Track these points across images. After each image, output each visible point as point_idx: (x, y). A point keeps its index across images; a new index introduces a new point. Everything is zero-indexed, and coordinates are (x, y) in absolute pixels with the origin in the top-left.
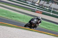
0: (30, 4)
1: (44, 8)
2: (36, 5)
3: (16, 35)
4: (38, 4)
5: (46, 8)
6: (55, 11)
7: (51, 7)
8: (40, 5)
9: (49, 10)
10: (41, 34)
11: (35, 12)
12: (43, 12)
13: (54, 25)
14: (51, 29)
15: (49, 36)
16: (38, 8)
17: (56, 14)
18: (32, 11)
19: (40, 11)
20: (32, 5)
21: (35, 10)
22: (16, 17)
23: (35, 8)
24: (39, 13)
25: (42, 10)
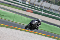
0: (21, 2)
1: (34, 7)
2: (27, 3)
3: (6, 36)
4: (29, 2)
5: (37, 7)
6: (47, 9)
7: (42, 5)
8: (30, 3)
9: (40, 9)
10: (32, 34)
11: (25, 11)
12: (33, 11)
13: (45, 25)
14: (42, 29)
15: (40, 36)
16: (28, 7)
17: (47, 13)
18: (22, 10)
19: (31, 10)
20: (22, 3)
21: (25, 9)
22: (6, 16)
23: (26, 6)
24: (30, 12)
25: (33, 9)
